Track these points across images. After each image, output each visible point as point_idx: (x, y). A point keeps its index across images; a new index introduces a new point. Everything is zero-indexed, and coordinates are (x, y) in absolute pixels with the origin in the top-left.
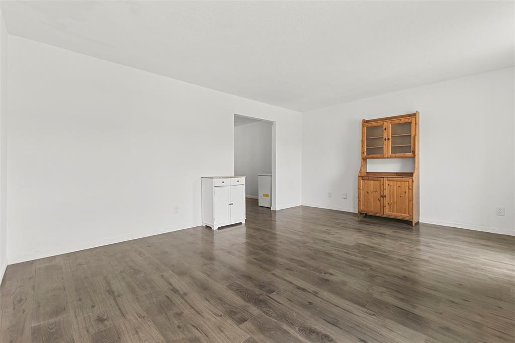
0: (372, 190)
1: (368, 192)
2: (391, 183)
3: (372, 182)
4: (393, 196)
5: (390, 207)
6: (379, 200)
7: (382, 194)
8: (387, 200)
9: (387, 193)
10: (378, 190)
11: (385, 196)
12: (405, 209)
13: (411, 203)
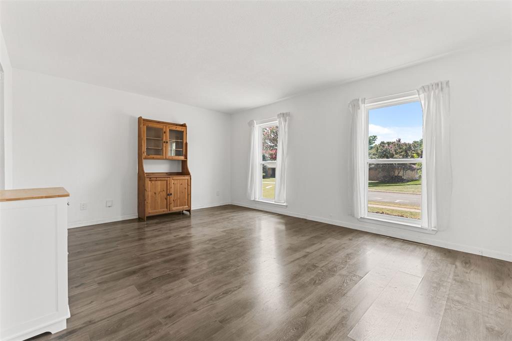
0: (159, 190)
1: (155, 193)
2: (176, 182)
3: (159, 182)
4: (177, 194)
5: (174, 202)
6: (166, 199)
7: (168, 193)
8: (172, 197)
9: (172, 191)
10: (165, 190)
11: (171, 194)
12: (185, 202)
13: (189, 196)
